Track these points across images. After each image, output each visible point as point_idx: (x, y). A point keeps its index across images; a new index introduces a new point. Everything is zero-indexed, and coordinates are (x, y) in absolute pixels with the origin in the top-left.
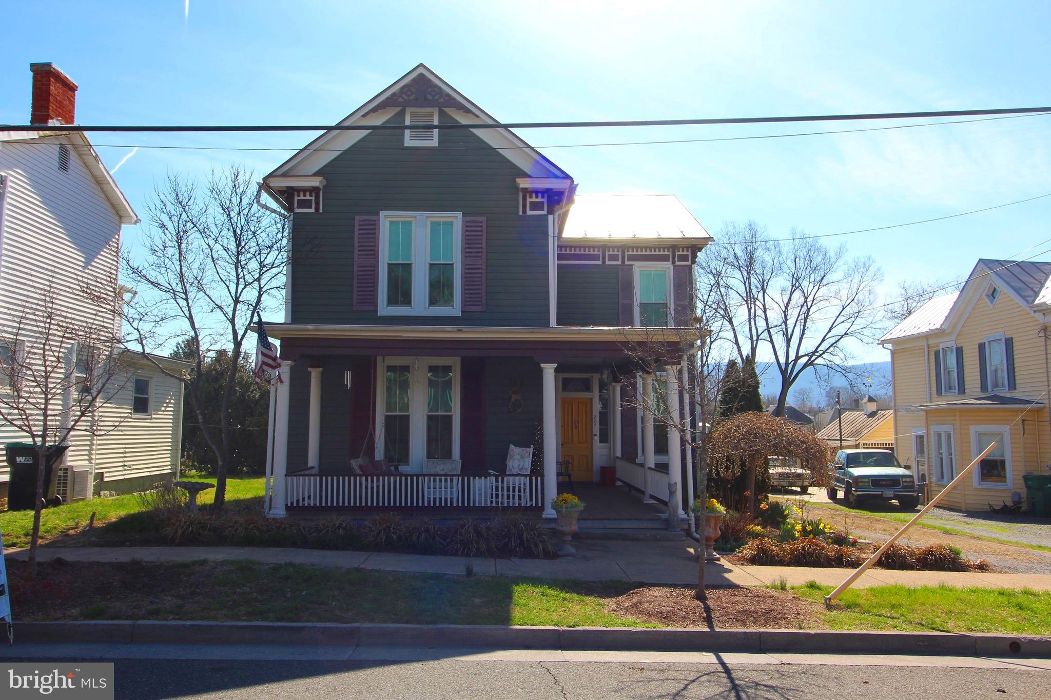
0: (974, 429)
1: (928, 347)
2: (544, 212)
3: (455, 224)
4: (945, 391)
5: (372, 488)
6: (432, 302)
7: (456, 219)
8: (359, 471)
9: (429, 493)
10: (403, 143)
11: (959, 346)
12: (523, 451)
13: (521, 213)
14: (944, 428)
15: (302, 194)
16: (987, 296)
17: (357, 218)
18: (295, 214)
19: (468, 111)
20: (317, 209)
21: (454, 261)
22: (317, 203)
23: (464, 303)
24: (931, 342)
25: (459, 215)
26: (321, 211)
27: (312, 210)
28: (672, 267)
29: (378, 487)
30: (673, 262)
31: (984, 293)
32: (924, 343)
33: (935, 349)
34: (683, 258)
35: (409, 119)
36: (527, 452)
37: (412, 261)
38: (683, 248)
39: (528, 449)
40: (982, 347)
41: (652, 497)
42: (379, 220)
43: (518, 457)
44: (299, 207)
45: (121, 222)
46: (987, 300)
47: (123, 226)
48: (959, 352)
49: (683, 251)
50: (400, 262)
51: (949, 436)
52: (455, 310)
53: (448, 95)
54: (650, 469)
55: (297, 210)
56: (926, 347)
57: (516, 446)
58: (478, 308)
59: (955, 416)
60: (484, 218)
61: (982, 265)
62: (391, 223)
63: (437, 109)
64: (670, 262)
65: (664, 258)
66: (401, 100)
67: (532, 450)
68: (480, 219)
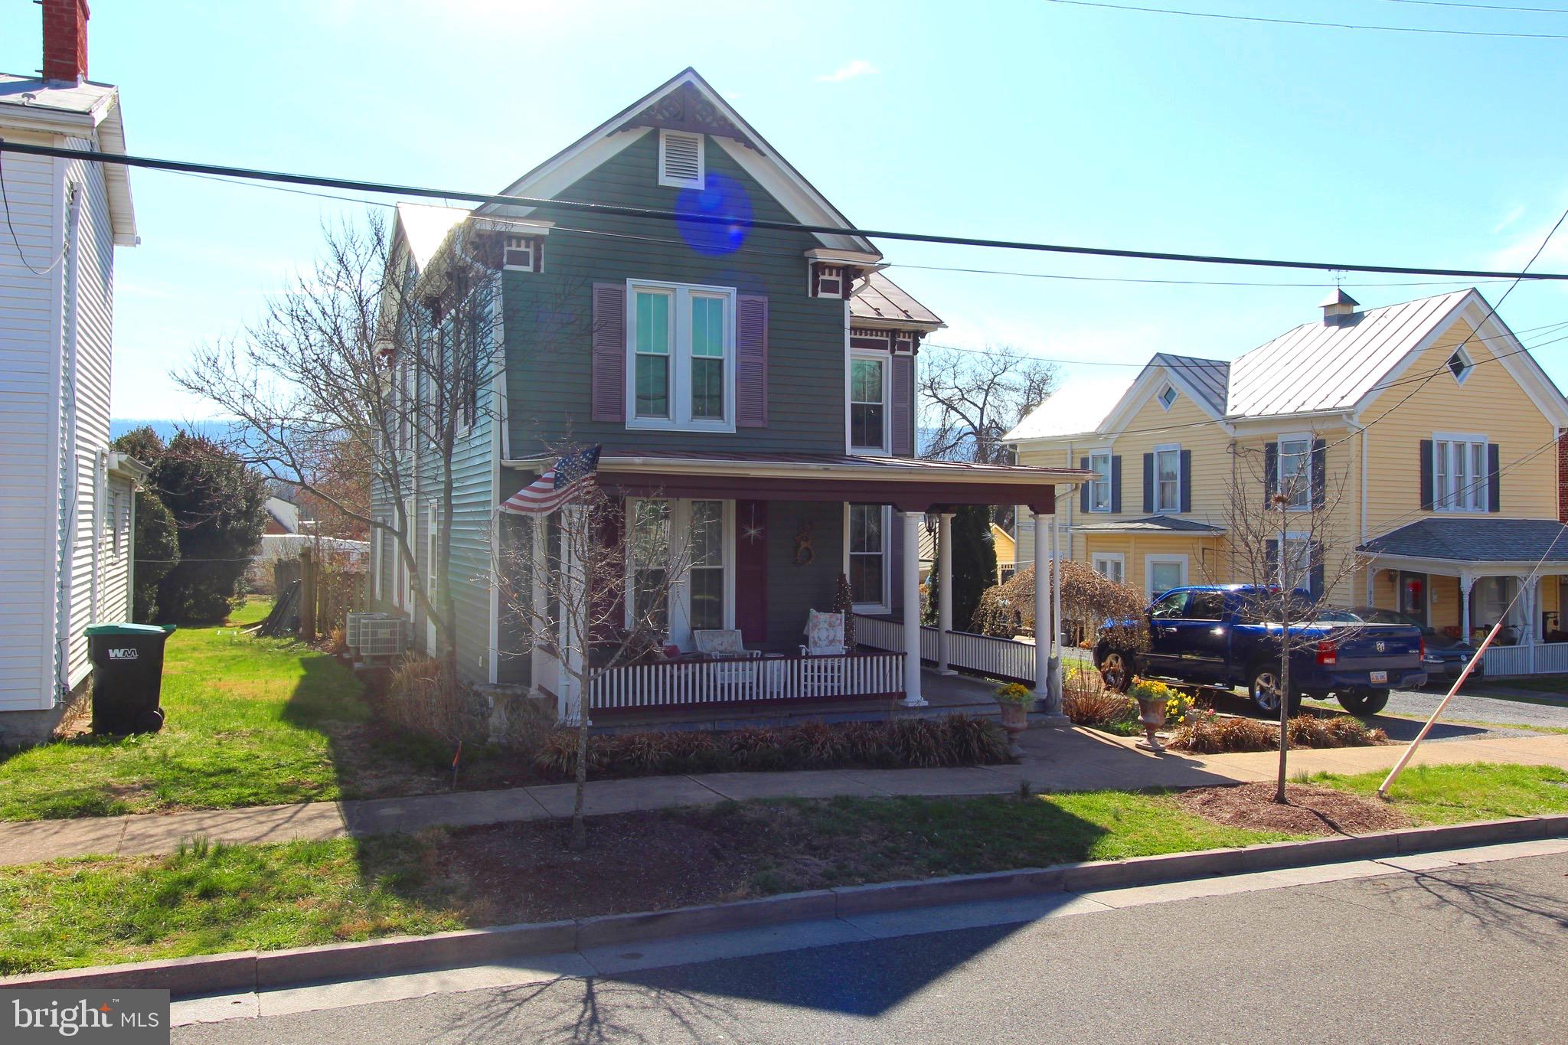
0: (1150, 558)
1: (1072, 453)
2: (839, 296)
3: (725, 303)
4: (1093, 508)
5: (679, 678)
6: (697, 413)
7: (728, 297)
8: (664, 657)
9: (723, 678)
10: (657, 179)
11: (1115, 454)
12: (831, 617)
13: (810, 295)
14: (1109, 558)
15: (514, 242)
16: (1160, 398)
17: (596, 285)
18: (505, 272)
19: (750, 145)
20: (537, 268)
21: (724, 356)
22: (537, 260)
23: (741, 415)
24: (1075, 447)
25: (732, 291)
26: (542, 271)
27: (529, 269)
28: (890, 357)
29: (686, 676)
30: (893, 351)
31: (1157, 394)
32: (1068, 448)
33: (1082, 456)
34: (904, 346)
35: (665, 147)
36: (837, 619)
37: (670, 353)
38: (904, 333)
39: (839, 615)
40: (1148, 459)
41: (951, 667)
42: (625, 291)
43: (826, 626)
44: (509, 263)
45: (113, 242)
46: (1159, 402)
47: (116, 248)
48: (1117, 462)
49: (904, 337)
50: (652, 353)
51: (1117, 566)
52: (727, 425)
53: (724, 119)
54: (948, 632)
55: (508, 267)
56: (1069, 452)
57: (819, 610)
58: (759, 424)
59: (1128, 542)
60: (766, 299)
61: (1159, 361)
62: (639, 295)
63: (702, 136)
64: (888, 351)
65: (881, 345)
66: (660, 117)
67: (843, 615)
68: (760, 299)
